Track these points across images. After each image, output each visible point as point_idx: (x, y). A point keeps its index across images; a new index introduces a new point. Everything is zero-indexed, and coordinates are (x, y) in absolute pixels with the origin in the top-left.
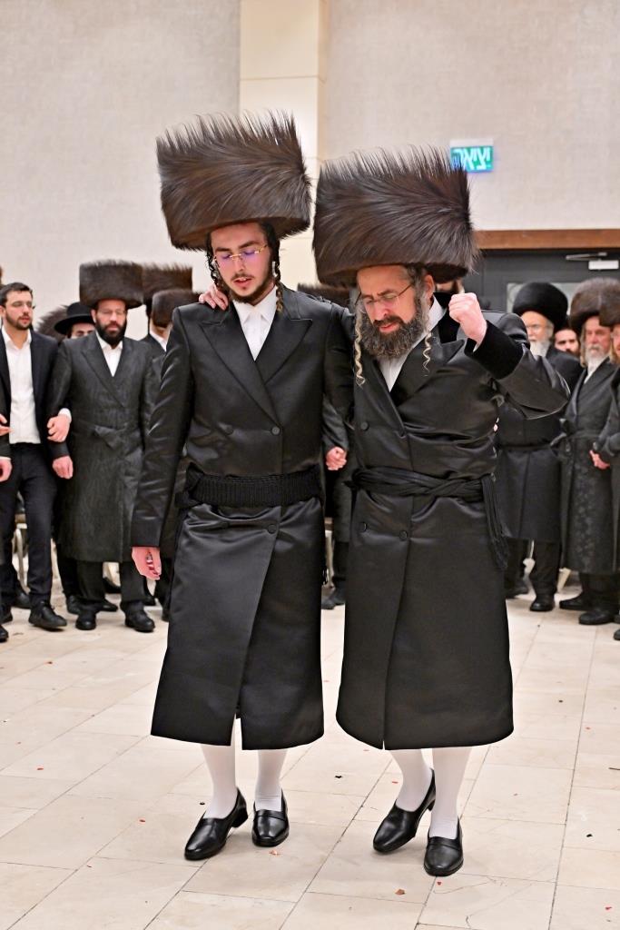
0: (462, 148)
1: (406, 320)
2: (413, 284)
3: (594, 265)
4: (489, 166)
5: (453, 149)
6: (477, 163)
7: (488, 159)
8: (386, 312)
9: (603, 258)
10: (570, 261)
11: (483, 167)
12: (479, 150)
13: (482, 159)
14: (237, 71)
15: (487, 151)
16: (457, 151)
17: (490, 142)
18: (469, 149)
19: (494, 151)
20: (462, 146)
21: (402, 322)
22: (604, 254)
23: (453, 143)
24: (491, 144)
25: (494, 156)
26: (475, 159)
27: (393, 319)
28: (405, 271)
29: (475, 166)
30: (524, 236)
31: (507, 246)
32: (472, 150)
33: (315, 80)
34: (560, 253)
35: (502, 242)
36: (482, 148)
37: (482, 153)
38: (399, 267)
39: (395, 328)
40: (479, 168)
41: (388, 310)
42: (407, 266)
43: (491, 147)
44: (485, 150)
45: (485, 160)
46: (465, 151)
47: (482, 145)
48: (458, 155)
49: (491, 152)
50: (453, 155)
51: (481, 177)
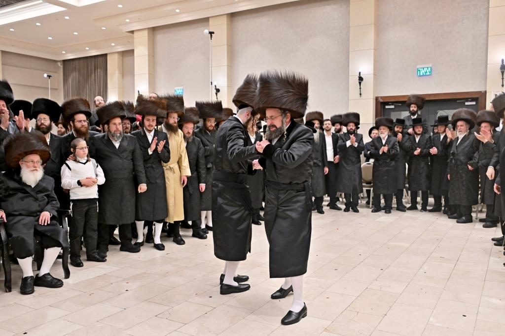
1: (278, 127)
2: (282, 115)
3: (467, 104)
4: (430, 74)
6: (426, 72)
7: (430, 71)
9: (470, 101)
10: (459, 102)
11: (428, 74)
13: (428, 71)
14: (348, 49)
15: (429, 69)
17: (430, 65)
18: (423, 68)
20: (421, 68)
21: (276, 127)
22: (470, 100)
23: (418, 67)
24: (431, 66)
28: (280, 111)
29: (425, 74)
30: (442, 95)
31: (436, 98)
33: (373, 50)
34: (455, 100)
36: (428, 68)
38: (277, 109)
40: (427, 74)
42: (280, 109)
47: (428, 66)
48: (420, 70)
49: (431, 69)
50: (418, 70)
51: (428, 77)
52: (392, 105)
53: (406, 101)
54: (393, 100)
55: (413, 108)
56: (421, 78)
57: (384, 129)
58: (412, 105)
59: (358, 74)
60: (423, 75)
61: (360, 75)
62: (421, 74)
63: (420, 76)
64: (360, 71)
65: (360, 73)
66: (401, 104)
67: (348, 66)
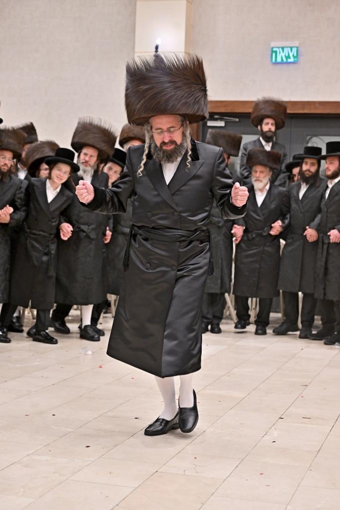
0: (278, 48)
1: (179, 143)
4: (296, 59)
5: (273, 48)
6: (288, 57)
7: (295, 55)
8: (170, 138)
11: (292, 60)
12: (289, 49)
13: (291, 55)
15: (294, 50)
16: (274, 49)
17: (296, 44)
18: (283, 48)
19: (299, 51)
20: (278, 46)
21: (176, 144)
23: (273, 44)
24: (297, 45)
25: (299, 53)
26: (287, 55)
27: (173, 142)
28: (179, 118)
29: (287, 59)
30: (317, 105)
31: (306, 111)
32: (285, 49)
35: (303, 109)
36: (291, 48)
37: (291, 50)
38: (177, 116)
39: (173, 147)
40: (289, 60)
41: (170, 137)
42: (180, 115)
43: (297, 47)
44: (293, 49)
45: (293, 55)
46: (281, 50)
47: (292, 45)
48: (276, 52)
49: (297, 51)
50: (273, 52)
51: (291, 66)
52: (221, 119)
53: (250, 113)
54: (223, 110)
55: (268, 126)
56: (278, 67)
57: (261, 172)
58: (266, 121)
59: (154, 50)
60: (282, 63)
61: (156, 51)
62: (279, 60)
63: (276, 63)
64: (158, 42)
65: (157, 48)
66: (237, 120)
67: (134, 32)
